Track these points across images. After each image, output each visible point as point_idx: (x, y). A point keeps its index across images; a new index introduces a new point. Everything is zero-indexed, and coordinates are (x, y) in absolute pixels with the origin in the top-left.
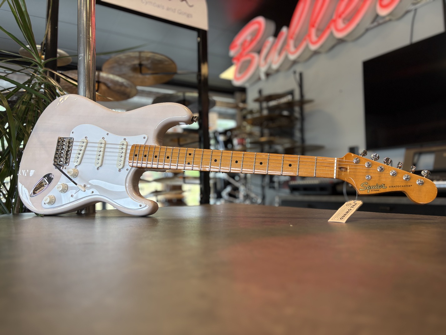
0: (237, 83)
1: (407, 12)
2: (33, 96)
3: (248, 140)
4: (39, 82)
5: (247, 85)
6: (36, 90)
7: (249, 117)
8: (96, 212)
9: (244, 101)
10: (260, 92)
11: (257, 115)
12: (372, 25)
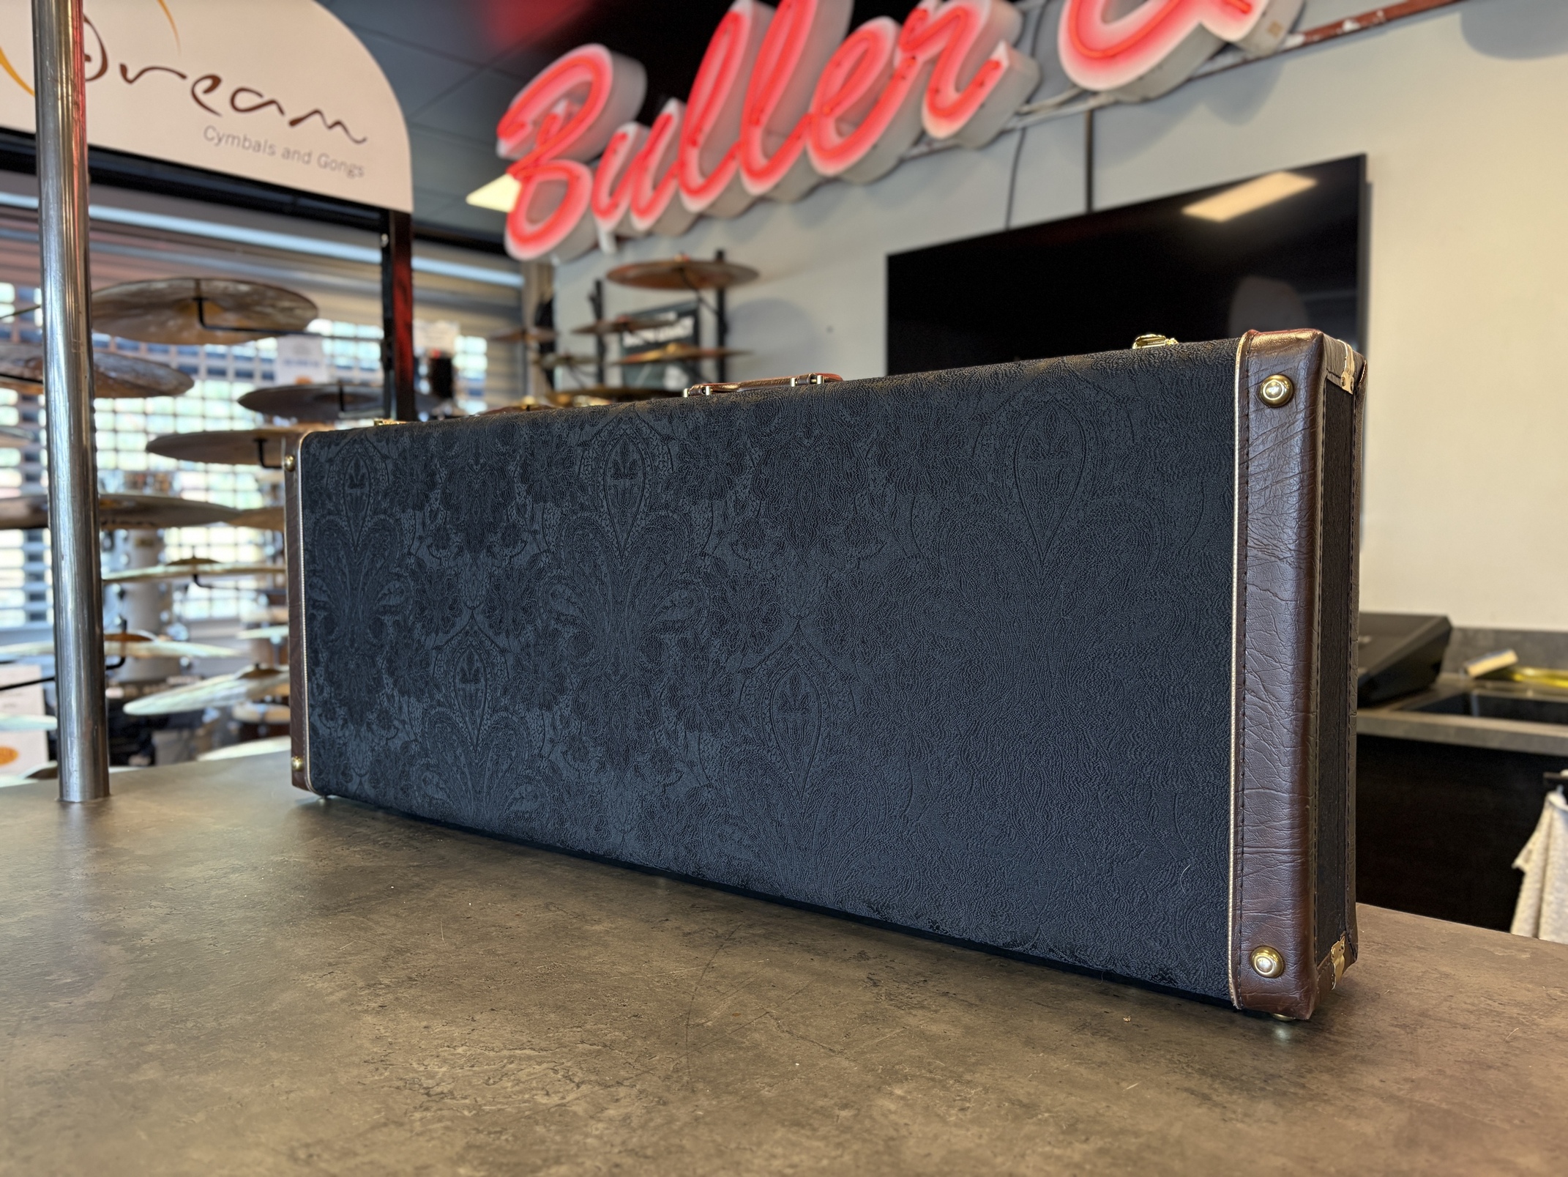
1: (1003, 133)
12: (916, 151)
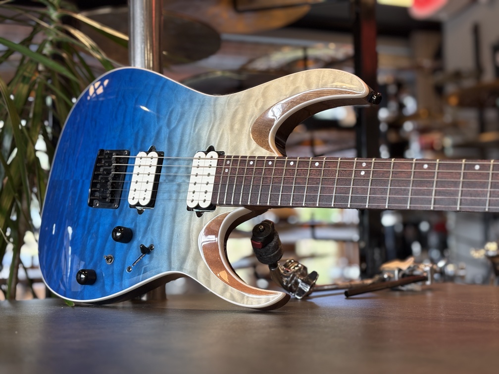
0: (421, 13)
2: (41, 68)
3: (448, 142)
4: (50, 38)
5: (443, 17)
6: (45, 55)
7: (451, 88)
8: (168, 297)
9: (439, 54)
10: (476, 30)
11: (468, 83)
